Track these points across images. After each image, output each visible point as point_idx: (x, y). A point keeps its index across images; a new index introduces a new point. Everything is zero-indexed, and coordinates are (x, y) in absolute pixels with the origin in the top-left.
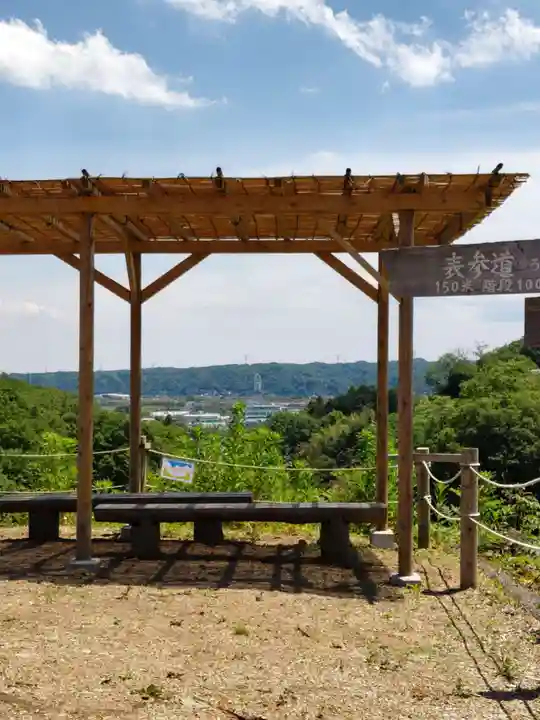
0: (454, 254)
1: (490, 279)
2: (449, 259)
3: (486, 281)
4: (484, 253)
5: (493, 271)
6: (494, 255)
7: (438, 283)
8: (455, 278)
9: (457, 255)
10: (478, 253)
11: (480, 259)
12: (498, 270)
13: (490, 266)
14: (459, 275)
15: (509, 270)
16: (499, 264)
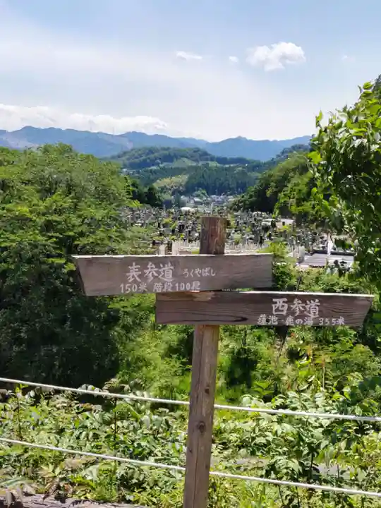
0: (134, 264)
1: (158, 283)
2: (130, 267)
3: (156, 284)
4: (155, 264)
5: (160, 277)
6: (161, 266)
7: (122, 286)
8: (135, 281)
9: (136, 265)
10: (150, 263)
11: (152, 268)
12: (163, 276)
13: (159, 273)
14: (137, 279)
15: (171, 276)
16: (164, 271)
